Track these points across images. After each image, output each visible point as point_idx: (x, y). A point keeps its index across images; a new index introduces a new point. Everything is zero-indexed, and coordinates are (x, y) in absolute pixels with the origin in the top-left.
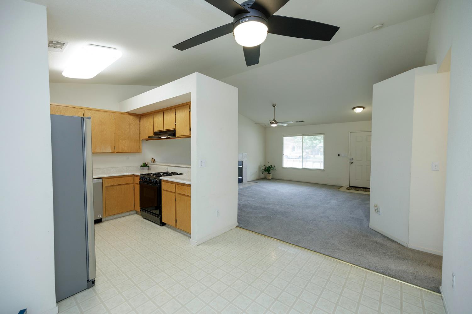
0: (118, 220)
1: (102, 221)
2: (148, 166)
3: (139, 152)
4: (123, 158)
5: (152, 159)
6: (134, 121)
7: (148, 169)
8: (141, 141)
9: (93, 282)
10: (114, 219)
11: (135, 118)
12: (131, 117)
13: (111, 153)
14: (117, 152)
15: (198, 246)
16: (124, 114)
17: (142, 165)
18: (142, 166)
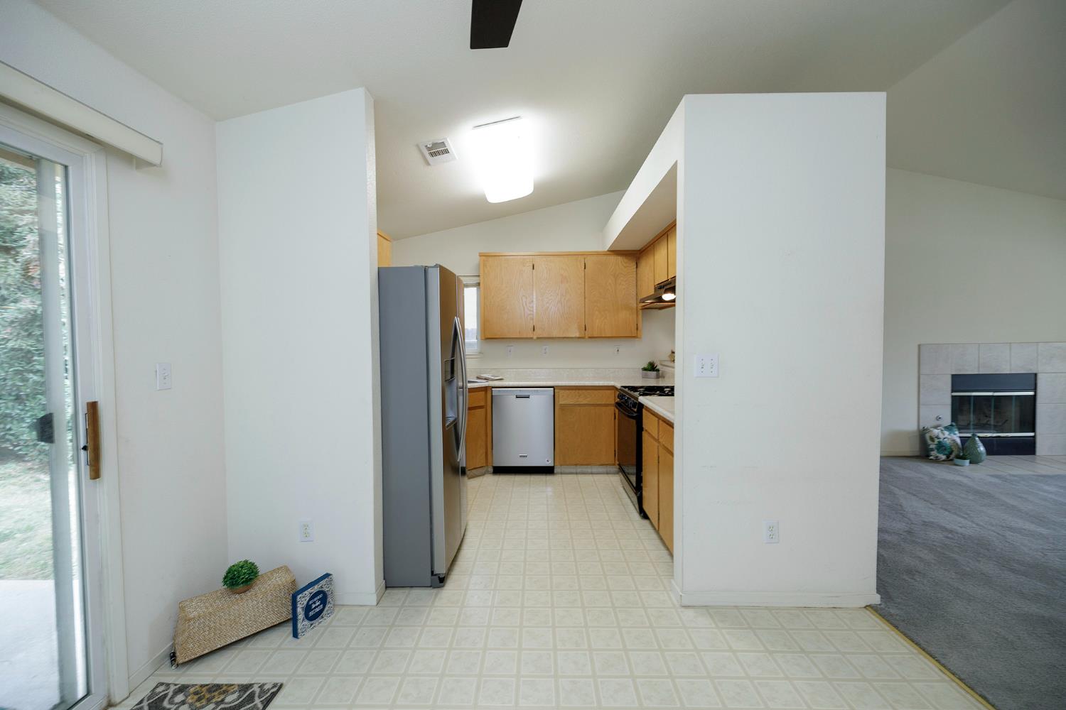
0: (581, 477)
1: (555, 472)
2: (658, 370)
3: (634, 337)
4: (607, 349)
5: (670, 353)
6: (625, 267)
7: (658, 377)
8: (640, 312)
9: (441, 581)
10: (577, 473)
11: (626, 260)
12: (620, 259)
13: (579, 338)
14: (589, 336)
15: (683, 609)
16: (605, 254)
17: (646, 366)
18: (645, 369)
